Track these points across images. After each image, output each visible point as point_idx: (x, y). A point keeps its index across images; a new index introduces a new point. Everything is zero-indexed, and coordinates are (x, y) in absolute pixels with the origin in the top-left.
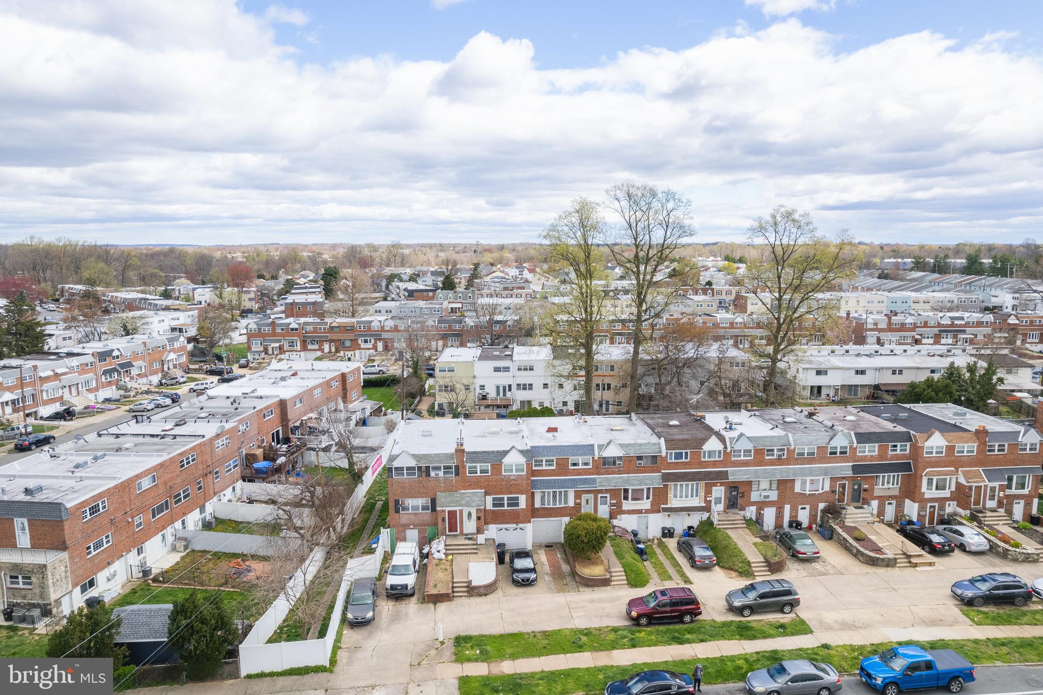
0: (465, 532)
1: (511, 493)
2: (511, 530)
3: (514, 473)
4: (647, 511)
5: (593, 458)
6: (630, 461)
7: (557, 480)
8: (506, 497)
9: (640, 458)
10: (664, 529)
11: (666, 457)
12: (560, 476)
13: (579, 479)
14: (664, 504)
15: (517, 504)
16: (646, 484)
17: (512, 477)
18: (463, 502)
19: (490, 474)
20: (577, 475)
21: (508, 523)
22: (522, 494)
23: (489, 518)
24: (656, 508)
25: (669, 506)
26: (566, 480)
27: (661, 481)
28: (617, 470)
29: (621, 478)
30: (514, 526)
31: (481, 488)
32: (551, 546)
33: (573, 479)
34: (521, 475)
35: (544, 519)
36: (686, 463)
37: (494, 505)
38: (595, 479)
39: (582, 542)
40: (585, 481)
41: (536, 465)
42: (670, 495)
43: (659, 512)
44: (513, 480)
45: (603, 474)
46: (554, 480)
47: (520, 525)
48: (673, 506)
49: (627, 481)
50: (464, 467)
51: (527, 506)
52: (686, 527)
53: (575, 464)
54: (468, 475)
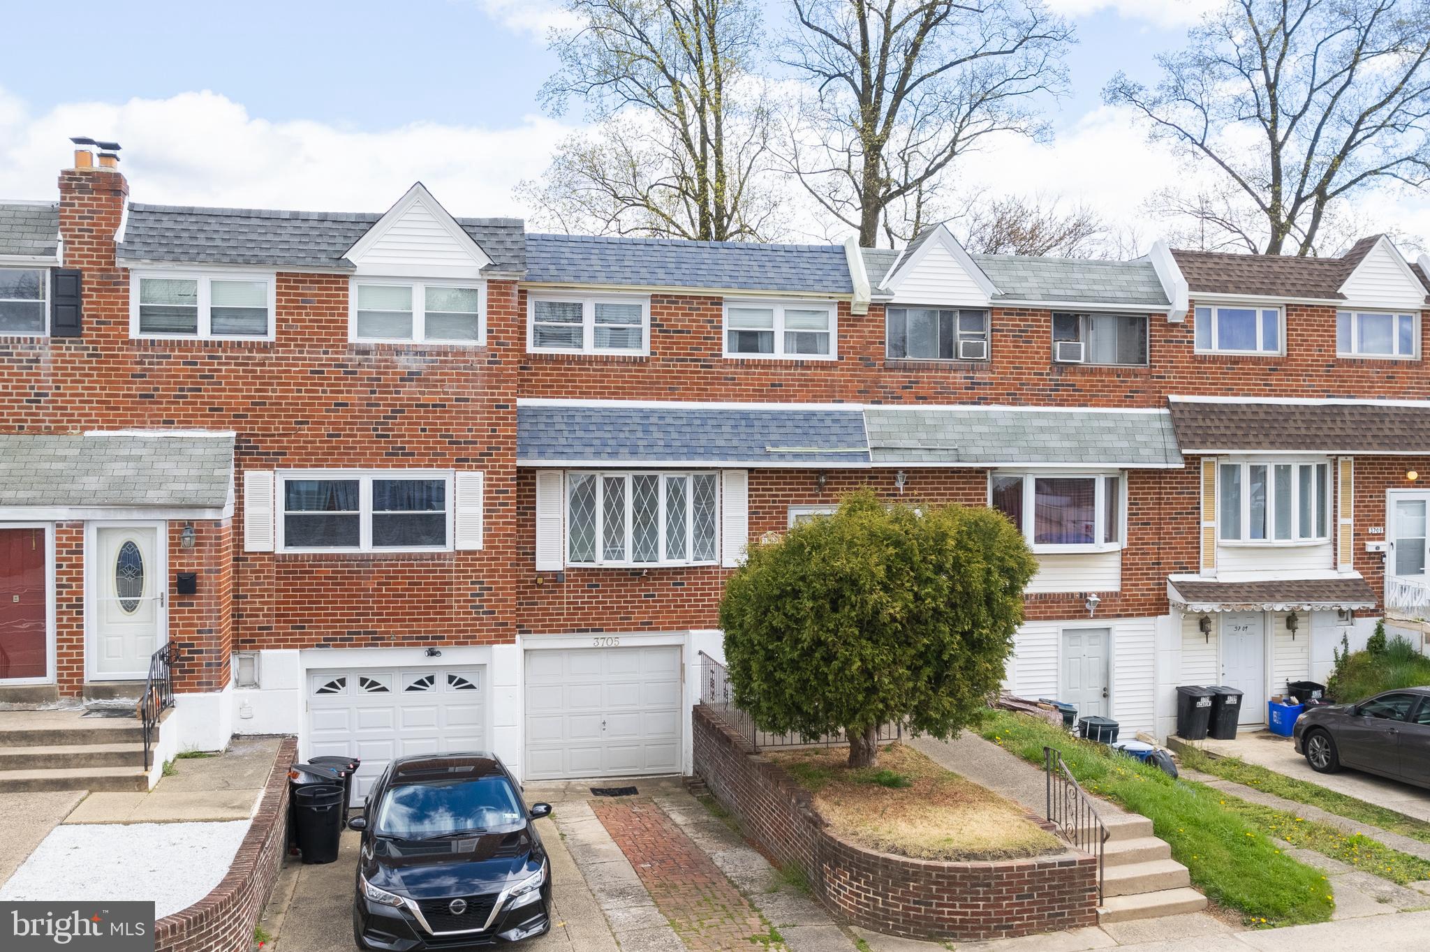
0: (93, 673)
1: (398, 456)
2: (397, 685)
3: (418, 337)
4: (1112, 606)
5: (844, 307)
6: (1022, 336)
7: (662, 414)
8: (366, 479)
9: (1067, 322)
10: (1186, 699)
11: (1187, 328)
12: (672, 394)
13: (775, 416)
14: (1183, 569)
15: (435, 529)
16: (1105, 453)
17: (405, 363)
18: (92, 483)
19: (271, 337)
20: (760, 396)
21: (376, 640)
22: (461, 463)
23: (263, 606)
24: (1143, 588)
25: (1205, 576)
26: (706, 416)
27: (1171, 444)
28: (959, 378)
29: (983, 419)
30: (415, 657)
31: (215, 416)
32: (631, 791)
33: (744, 415)
34: (462, 353)
35: (587, 640)
36: (1274, 366)
37: (297, 530)
38: (857, 419)
39: (870, 626)
40: (808, 427)
41: (543, 337)
42: (1211, 522)
43: (1160, 606)
44: (411, 376)
45: (897, 399)
46: (645, 413)
47: (453, 657)
48: (1224, 578)
49: (1015, 434)
50: (115, 283)
51: (489, 538)
52: (1277, 689)
53: (748, 340)
54: (134, 333)
